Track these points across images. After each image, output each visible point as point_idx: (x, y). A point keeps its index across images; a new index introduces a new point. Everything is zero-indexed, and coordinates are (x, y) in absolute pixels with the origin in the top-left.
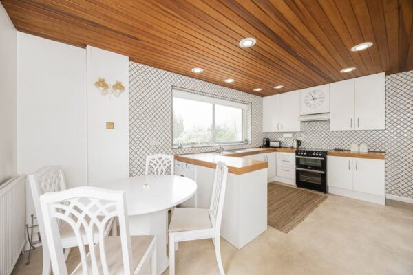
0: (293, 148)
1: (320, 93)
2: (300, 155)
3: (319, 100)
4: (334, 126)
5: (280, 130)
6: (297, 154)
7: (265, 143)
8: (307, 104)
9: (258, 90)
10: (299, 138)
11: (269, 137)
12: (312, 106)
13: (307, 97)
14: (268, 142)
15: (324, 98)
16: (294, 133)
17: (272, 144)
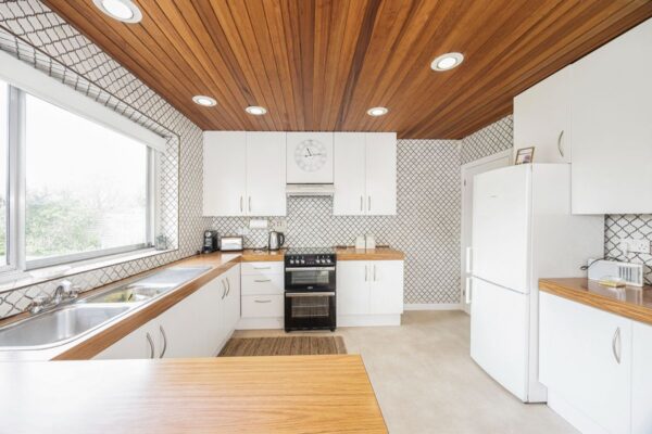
0: (269, 249)
1: (320, 146)
2: (295, 265)
3: (317, 157)
4: (340, 208)
5: (246, 213)
6: (287, 264)
7: (209, 244)
8: (298, 162)
9: (204, 101)
10: (279, 230)
11: (215, 227)
12: (307, 168)
13: (298, 149)
14: (215, 240)
15: (325, 156)
16: (268, 219)
17: (225, 244)
